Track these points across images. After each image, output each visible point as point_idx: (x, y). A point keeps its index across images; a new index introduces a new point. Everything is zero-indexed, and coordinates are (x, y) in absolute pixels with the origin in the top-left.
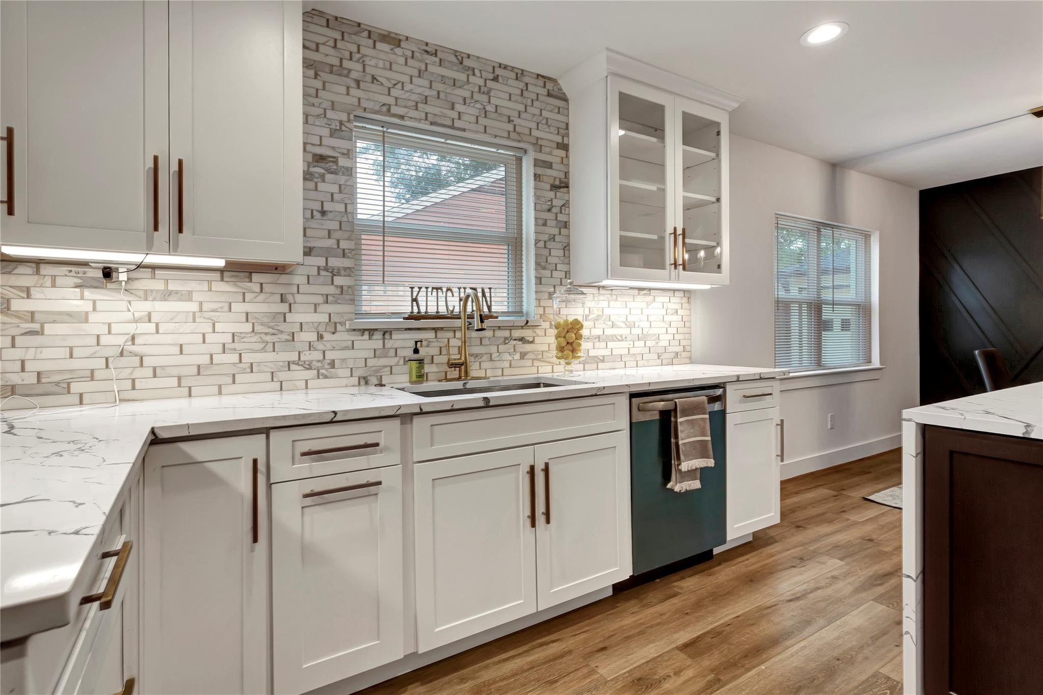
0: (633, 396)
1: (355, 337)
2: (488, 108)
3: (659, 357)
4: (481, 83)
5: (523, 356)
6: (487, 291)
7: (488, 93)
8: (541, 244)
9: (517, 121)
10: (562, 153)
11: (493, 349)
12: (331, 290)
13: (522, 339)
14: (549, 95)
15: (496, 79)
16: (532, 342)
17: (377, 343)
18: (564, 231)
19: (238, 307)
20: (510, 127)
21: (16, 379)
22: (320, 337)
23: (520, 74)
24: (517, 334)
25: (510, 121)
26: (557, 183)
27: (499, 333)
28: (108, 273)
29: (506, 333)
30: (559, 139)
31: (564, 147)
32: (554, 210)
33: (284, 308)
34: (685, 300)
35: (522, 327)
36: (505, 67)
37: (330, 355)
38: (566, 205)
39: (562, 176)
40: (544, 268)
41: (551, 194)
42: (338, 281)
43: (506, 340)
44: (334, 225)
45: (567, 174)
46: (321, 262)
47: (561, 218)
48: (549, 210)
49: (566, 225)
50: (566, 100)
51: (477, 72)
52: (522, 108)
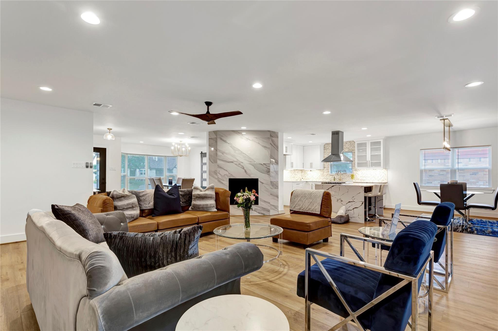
1: (330, 176)
2: (345, 148)
5: (350, 179)
8: (354, 164)
11: (346, 178)
12: (327, 171)
13: (350, 177)
15: (346, 144)
17: (332, 176)
19: (320, 173)
21: (307, 178)
22: (326, 176)
23: (350, 142)
25: (348, 148)
28: (311, 171)
29: (348, 176)
33: (323, 173)
34: (386, 170)
37: (327, 178)
40: (354, 167)
42: (328, 170)
44: (328, 165)
46: (326, 168)
52: (350, 146)
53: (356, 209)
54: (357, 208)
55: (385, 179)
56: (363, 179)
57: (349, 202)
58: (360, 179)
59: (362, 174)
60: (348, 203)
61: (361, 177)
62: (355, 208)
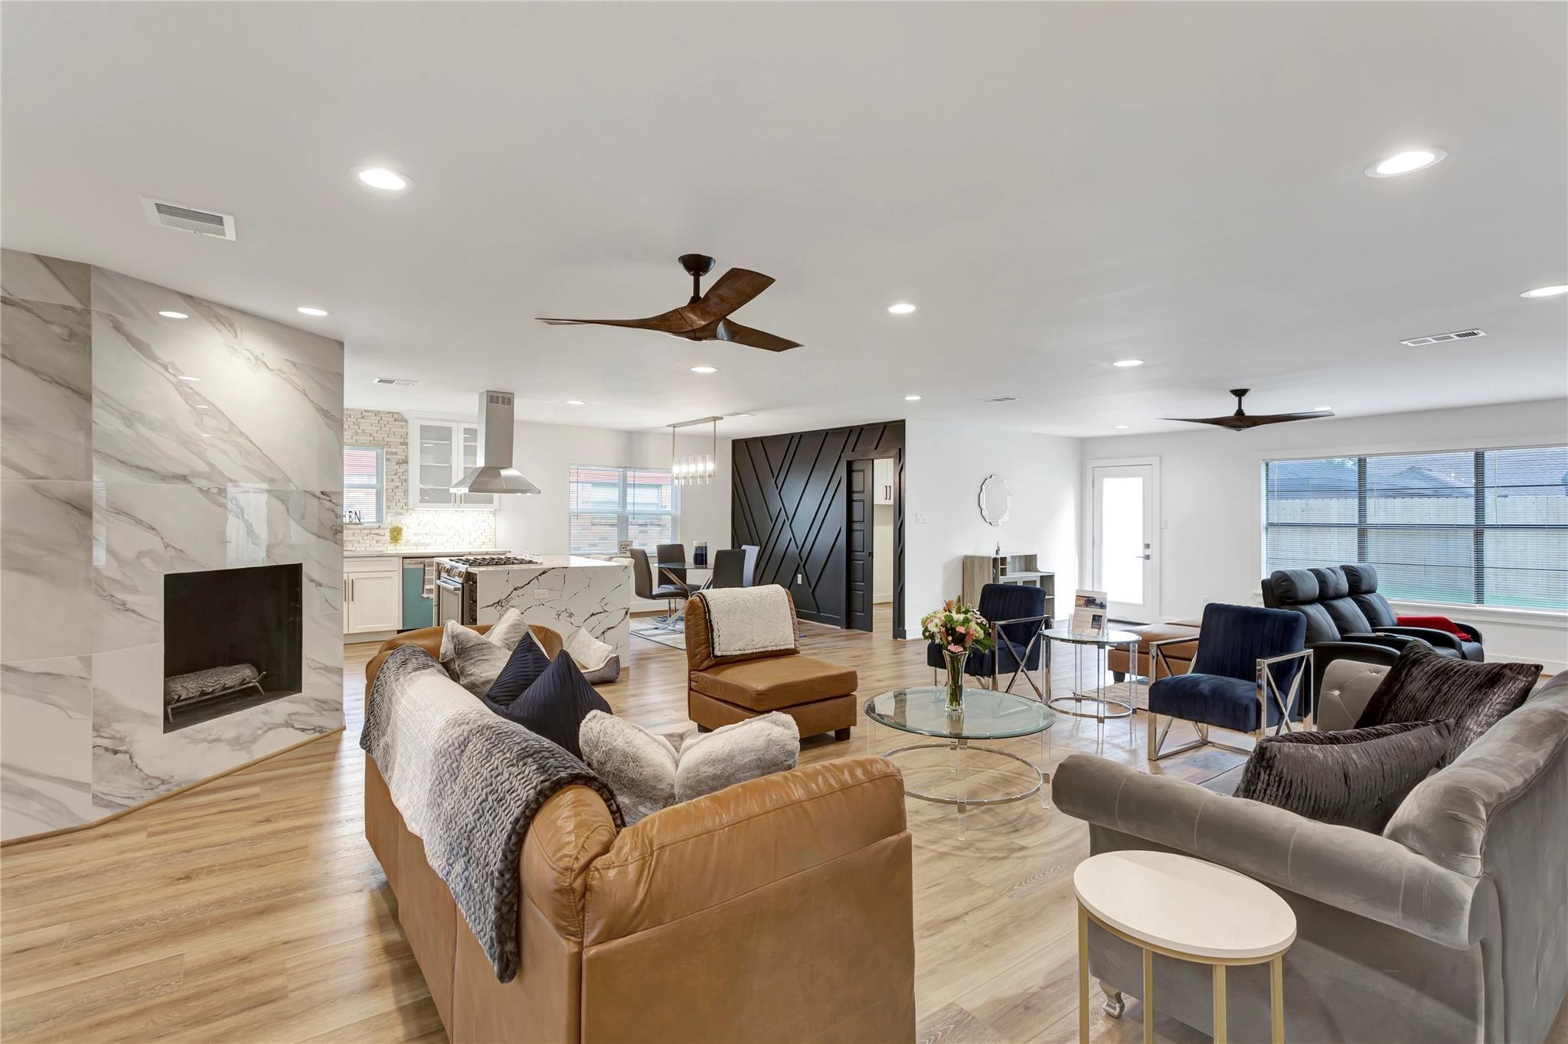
0: (404, 558)
2: (358, 431)
3: (470, 544)
4: (355, 420)
5: (377, 542)
6: (358, 514)
7: (359, 425)
8: (390, 490)
9: (375, 435)
10: (405, 447)
13: (377, 534)
14: (395, 420)
15: (363, 417)
16: (384, 535)
18: (404, 484)
20: (372, 438)
23: (377, 413)
24: (373, 532)
25: (371, 435)
26: (401, 461)
27: (363, 531)
29: (369, 531)
30: (402, 441)
31: (405, 444)
32: (398, 474)
34: (492, 515)
35: (377, 529)
36: (369, 411)
38: (406, 471)
39: (404, 458)
40: (391, 501)
41: (397, 467)
43: (367, 535)
45: (406, 457)
47: (402, 477)
48: (395, 474)
49: (406, 481)
50: (406, 421)
51: (352, 416)
52: (379, 429)
53: (610, 631)
54: (613, 628)
55: (488, 540)
56: (422, 541)
57: (591, 616)
58: (413, 541)
59: (418, 524)
60: (589, 618)
61: (415, 534)
62: (609, 629)
